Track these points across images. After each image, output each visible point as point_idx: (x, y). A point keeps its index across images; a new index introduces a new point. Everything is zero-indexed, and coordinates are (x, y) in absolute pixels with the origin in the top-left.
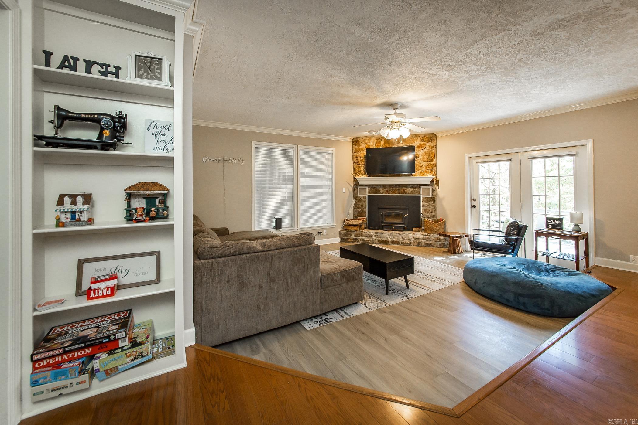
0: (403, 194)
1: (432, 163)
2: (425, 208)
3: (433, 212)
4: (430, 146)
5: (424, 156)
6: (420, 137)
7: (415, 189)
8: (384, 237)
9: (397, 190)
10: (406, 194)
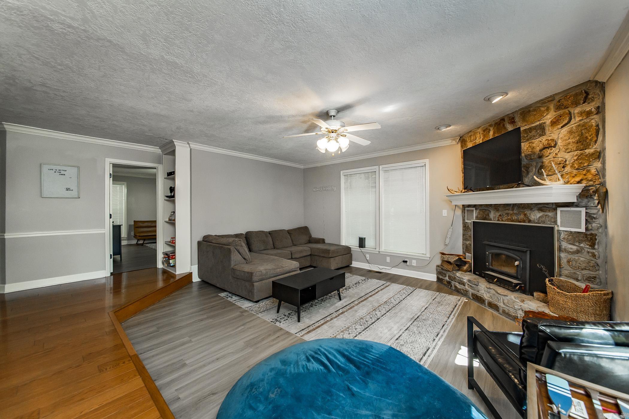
0: (524, 222)
1: (587, 151)
2: (570, 256)
3: (589, 270)
4: (581, 114)
5: (566, 140)
6: (555, 102)
7: (546, 213)
8: (478, 291)
9: (515, 214)
10: (530, 221)
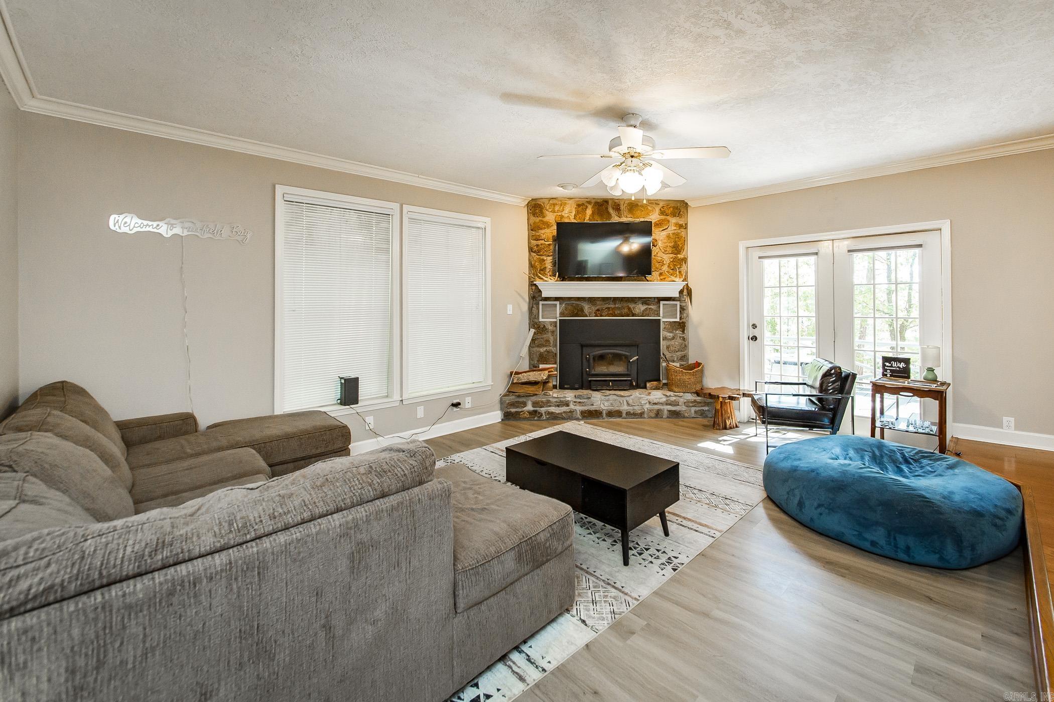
0: (628, 316)
1: (679, 256)
2: (668, 343)
3: (681, 351)
4: (676, 224)
5: (665, 243)
6: (660, 207)
7: (650, 307)
8: (593, 405)
9: (617, 308)
10: (633, 315)
